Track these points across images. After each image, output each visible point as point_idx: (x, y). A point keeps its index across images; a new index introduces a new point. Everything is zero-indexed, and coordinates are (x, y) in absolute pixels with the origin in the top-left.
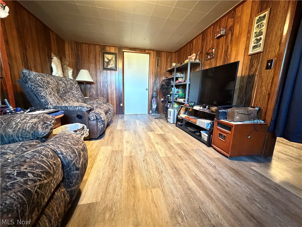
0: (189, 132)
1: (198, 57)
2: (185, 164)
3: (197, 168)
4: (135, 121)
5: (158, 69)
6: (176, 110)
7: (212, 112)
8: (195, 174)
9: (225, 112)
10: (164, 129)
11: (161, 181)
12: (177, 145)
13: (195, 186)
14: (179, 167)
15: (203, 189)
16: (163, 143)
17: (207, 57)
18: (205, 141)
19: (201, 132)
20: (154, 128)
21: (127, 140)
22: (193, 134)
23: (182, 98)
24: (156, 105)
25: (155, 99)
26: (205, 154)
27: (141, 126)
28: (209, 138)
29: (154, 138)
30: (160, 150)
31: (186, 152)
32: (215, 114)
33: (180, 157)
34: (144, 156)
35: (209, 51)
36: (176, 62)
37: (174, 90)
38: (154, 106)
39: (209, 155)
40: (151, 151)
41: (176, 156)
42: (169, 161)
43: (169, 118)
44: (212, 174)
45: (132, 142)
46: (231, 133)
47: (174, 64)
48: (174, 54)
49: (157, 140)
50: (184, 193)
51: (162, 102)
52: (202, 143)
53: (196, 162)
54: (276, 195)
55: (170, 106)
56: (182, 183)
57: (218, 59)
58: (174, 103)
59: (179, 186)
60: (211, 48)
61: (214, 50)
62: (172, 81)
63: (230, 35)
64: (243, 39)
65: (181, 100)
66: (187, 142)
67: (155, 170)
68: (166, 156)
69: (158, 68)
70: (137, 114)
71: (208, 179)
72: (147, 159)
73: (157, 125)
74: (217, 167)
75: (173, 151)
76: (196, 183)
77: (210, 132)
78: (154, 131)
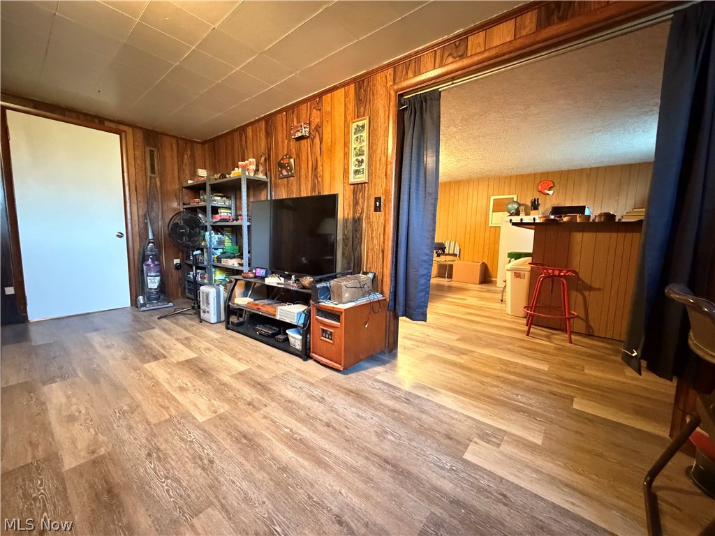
0: (260, 338)
1: (261, 168)
2: (265, 417)
3: (291, 417)
4: (86, 337)
5: (153, 181)
6: (222, 288)
7: (304, 287)
8: (288, 430)
9: (327, 287)
10: (194, 342)
11: (214, 487)
12: (238, 376)
13: (293, 455)
14: (251, 431)
15: (310, 454)
16: (198, 383)
17: (281, 172)
18: (297, 350)
19: (287, 331)
20: (163, 347)
21: (65, 414)
22: (270, 340)
23: (234, 257)
24: (158, 279)
25: (153, 262)
26: (301, 379)
27: (112, 350)
28: (305, 343)
29: (168, 376)
30: (195, 405)
31: (262, 387)
32: (309, 291)
33: (249, 404)
34: (149, 441)
35: (283, 159)
36: (208, 166)
37: (211, 238)
38: (153, 283)
39: (309, 379)
40: (168, 417)
41: (242, 406)
42: (226, 426)
43: (204, 312)
44: (321, 416)
45: (92, 411)
46: (341, 325)
47: (202, 173)
48: (199, 146)
49: (179, 381)
50: (273, 484)
51: (178, 267)
52: (292, 356)
53: (287, 404)
54: (408, 410)
55: (203, 278)
56: (265, 463)
57: (303, 179)
58: (213, 270)
59: (260, 475)
60: (286, 156)
61: (292, 160)
62: (200, 215)
63: (317, 140)
64: (339, 154)
65: (233, 263)
66: (259, 362)
67: (190, 465)
68: (214, 415)
69: (153, 175)
70: (89, 314)
71: (315, 431)
72: (158, 444)
73: (171, 335)
74: (327, 398)
75: (231, 394)
76: (294, 450)
77: (306, 330)
78: (165, 357)
